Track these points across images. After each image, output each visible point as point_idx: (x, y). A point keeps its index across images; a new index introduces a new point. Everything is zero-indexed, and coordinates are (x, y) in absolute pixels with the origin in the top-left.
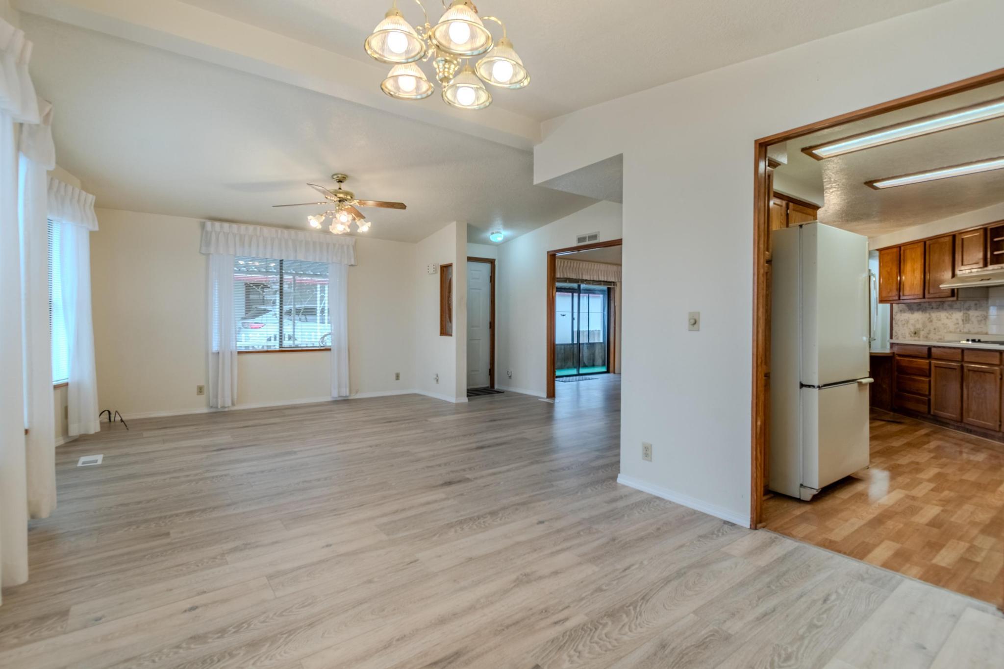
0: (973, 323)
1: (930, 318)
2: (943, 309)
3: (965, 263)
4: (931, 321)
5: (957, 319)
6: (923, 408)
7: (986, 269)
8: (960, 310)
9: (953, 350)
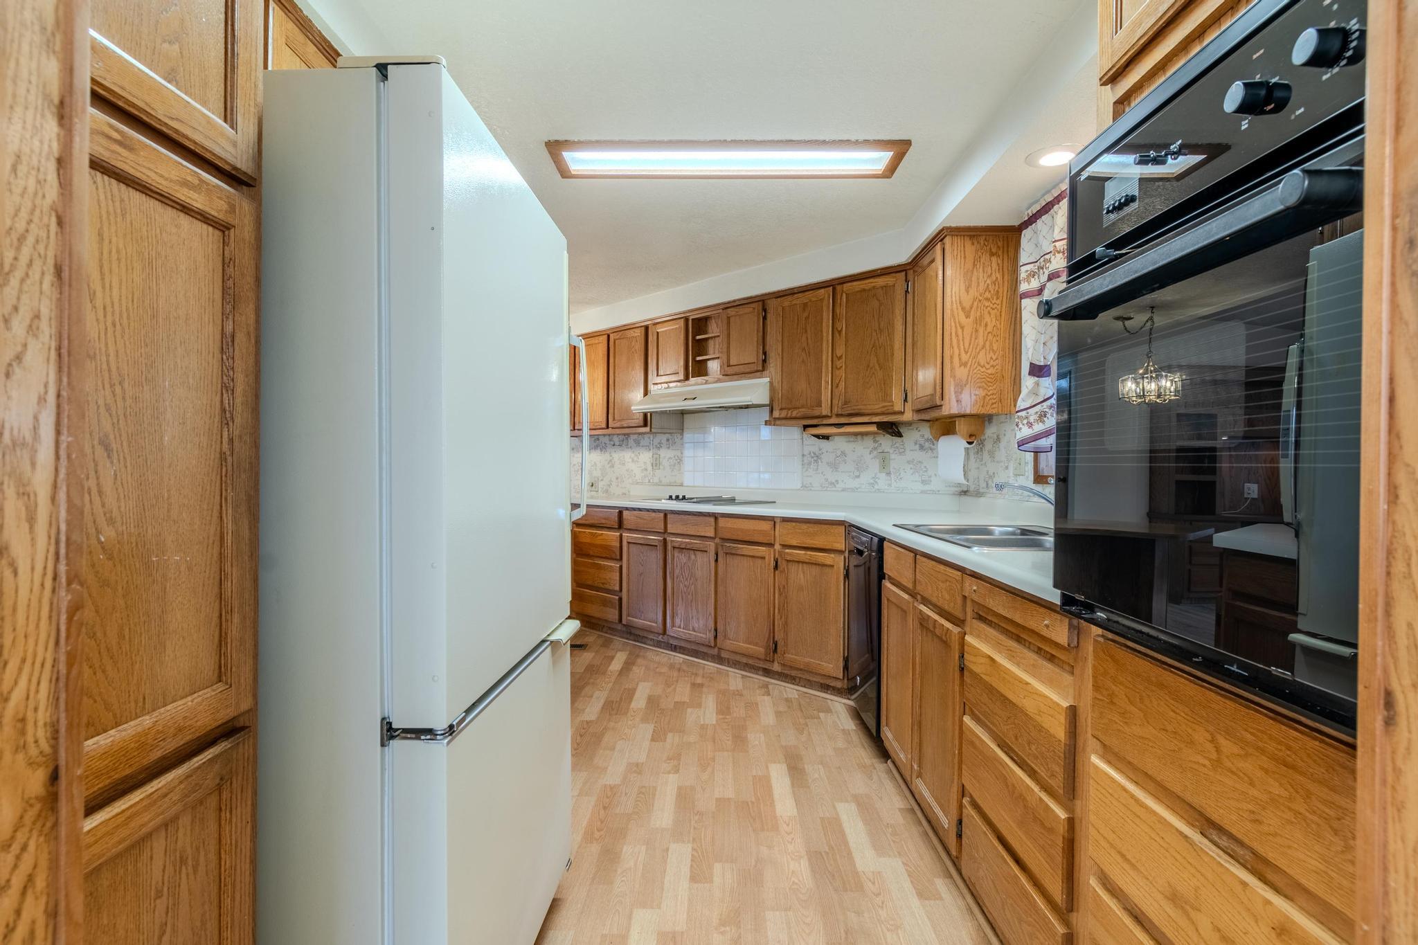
0: (664, 469)
1: (611, 461)
2: (629, 447)
3: (661, 372)
4: (612, 466)
5: (645, 463)
6: (612, 614)
7: (687, 382)
8: (648, 448)
9: (654, 514)
